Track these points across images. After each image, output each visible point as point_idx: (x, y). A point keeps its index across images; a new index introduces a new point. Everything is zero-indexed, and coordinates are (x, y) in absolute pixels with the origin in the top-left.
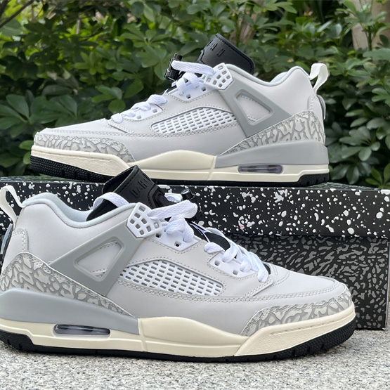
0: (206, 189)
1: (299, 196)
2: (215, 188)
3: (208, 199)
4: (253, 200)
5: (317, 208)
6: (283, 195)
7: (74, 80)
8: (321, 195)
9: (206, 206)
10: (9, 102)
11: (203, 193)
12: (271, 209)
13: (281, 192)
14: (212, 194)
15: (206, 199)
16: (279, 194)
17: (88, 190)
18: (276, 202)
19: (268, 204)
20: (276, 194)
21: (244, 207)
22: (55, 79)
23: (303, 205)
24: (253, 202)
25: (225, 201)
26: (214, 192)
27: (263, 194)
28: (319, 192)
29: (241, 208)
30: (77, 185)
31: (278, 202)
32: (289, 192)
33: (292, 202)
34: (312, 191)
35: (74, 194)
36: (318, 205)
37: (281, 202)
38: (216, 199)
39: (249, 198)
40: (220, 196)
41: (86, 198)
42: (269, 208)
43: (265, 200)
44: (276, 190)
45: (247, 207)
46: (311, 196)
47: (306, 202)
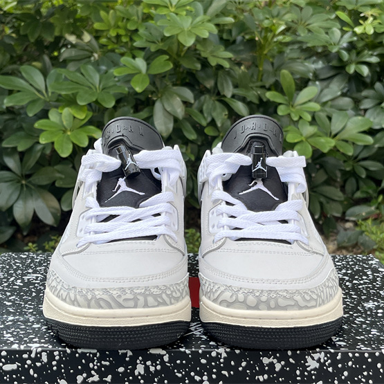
0: (214, 354)
1: (339, 362)
2: (226, 352)
3: (217, 367)
4: (278, 367)
5: (364, 377)
6: (319, 360)
7: (94, 42)
8: (370, 360)
9: (214, 376)
10: (24, 74)
11: (210, 359)
12: (303, 379)
13: (316, 356)
14: (222, 360)
15: (214, 367)
16: (313, 359)
17: (57, 358)
18: (308, 369)
19: (298, 372)
20: (309, 359)
21: (266, 376)
22: (74, 42)
23: (346, 373)
24: (277, 369)
25: (240, 369)
26: (225, 358)
27: (291, 360)
28: (366, 355)
29: (261, 378)
30: (42, 351)
31: (312, 370)
32: (326, 356)
33: (330, 369)
34: (357, 355)
35: (38, 364)
36: (365, 373)
37: (315, 369)
38: (227, 367)
39: (272, 365)
40: (233, 363)
41: (55, 368)
42: (298, 378)
43: (294, 368)
44: (309, 354)
45: (269, 376)
46: (356, 360)
47: (349, 369)
